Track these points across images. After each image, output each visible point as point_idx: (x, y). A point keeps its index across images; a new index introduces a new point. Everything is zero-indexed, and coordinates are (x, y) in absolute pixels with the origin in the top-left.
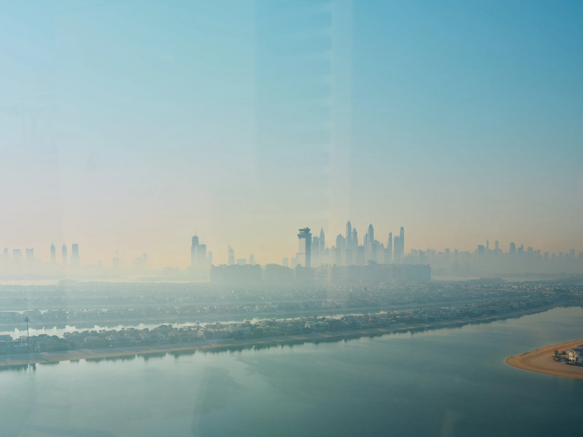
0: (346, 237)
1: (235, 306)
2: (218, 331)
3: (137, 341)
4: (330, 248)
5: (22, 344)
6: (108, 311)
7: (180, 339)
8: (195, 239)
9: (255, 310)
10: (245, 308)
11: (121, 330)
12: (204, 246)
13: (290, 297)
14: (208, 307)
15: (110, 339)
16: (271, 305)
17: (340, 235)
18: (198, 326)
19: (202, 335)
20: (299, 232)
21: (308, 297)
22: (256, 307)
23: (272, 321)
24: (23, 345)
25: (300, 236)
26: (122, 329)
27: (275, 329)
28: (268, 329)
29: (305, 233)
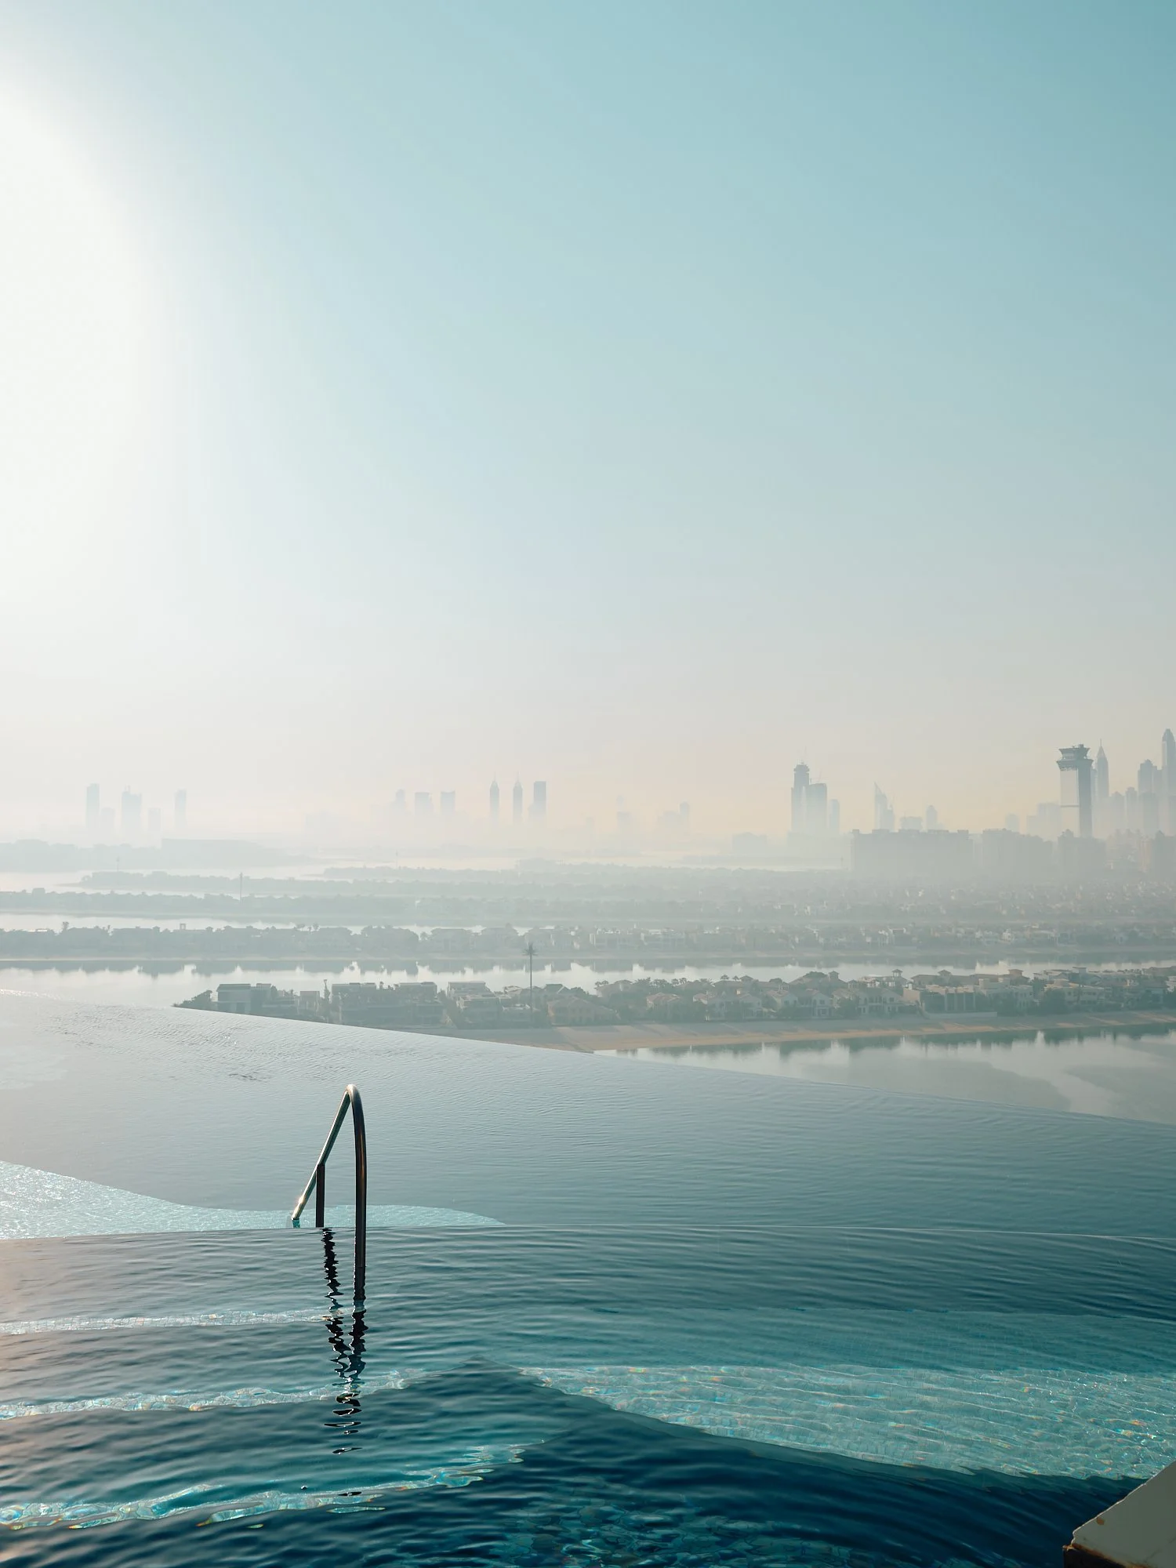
0: (1163, 767)
1: (953, 931)
2: (956, 991)
3: (765, 1010)
4: (1123, 794)
5: (518, 1007)
6: (664, 933)
7: (864, 1009)
8: (802, 771)
9: (1004, 940)
10: (978, 934)
11: (719, 980)
12: (822, 788)
13: (1073, 911)
14: (891, 931)
15: (705, 1002)
16: (1039, 929)
17: (1148, 762)
18: (900, 977)
19: (917, 1002)
20: (1059, 756)
21: (1117, 911)
22: (1006, 935)
23: (1077, 971)
24: (521, 1009)
25: (1062, 765)
26: (722, 978)
27: (1094, 994)
28: (1079, 992)
29: (1075, 759)
